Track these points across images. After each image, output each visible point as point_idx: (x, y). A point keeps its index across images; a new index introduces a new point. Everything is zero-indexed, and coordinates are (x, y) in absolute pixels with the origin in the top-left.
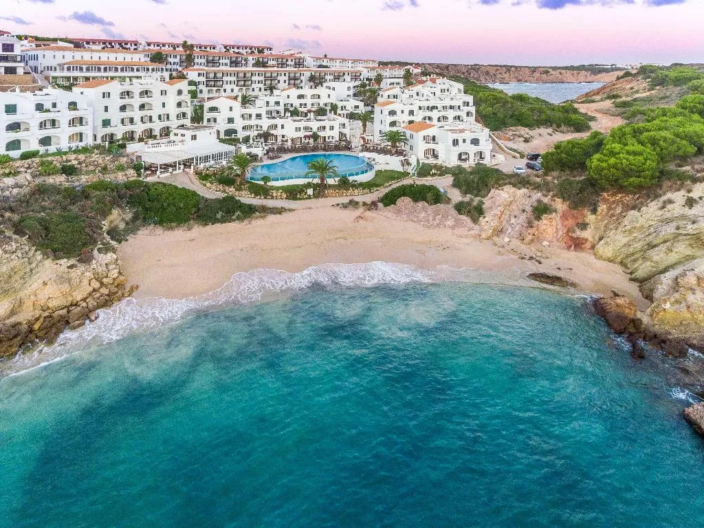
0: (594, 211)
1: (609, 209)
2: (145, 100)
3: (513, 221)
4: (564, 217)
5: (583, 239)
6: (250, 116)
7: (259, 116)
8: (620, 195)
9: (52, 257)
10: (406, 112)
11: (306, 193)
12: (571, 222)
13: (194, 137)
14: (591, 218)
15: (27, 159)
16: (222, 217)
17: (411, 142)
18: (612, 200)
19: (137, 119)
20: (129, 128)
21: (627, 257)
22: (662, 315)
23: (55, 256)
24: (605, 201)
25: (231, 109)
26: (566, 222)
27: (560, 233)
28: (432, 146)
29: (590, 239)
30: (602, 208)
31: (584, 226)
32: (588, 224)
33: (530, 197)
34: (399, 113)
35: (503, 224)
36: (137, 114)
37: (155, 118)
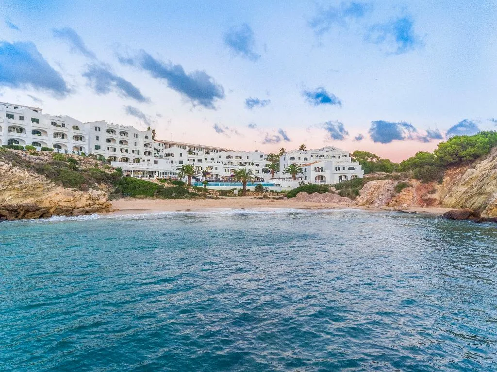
0: (440, 182)
1: (452, 179)
2: (124, 137)
3: (381, 197)
4: (418, 189)
5: (432, 199)
6: (194, 160)
7: (200, 161)
8: (460, 169)
9: (62, 185)
10: (302, 158)
11: (233, 193)
12: (423, 191)
13: (156, 162)
14: (438, 187)
15: (45, 151)
16: (175, 195)
17: (306, 174)
18: (453, 173)
19: (118, 149)
20: (113, 153)
21: (466, 201)
22: (494, 211)
23: (63, 185)
24: (448, 175)
25: (181, 155)
26: (420, 192)
27: (415, 199)
28: (320, 173)
29: (438, 198)
30: (446, 179)
31: (434, 191)
32: (436, 190)
33: (393, 183)
34: (297, 158)
35: (374, 199)
36: (118, 146)
37: (130, 151)
